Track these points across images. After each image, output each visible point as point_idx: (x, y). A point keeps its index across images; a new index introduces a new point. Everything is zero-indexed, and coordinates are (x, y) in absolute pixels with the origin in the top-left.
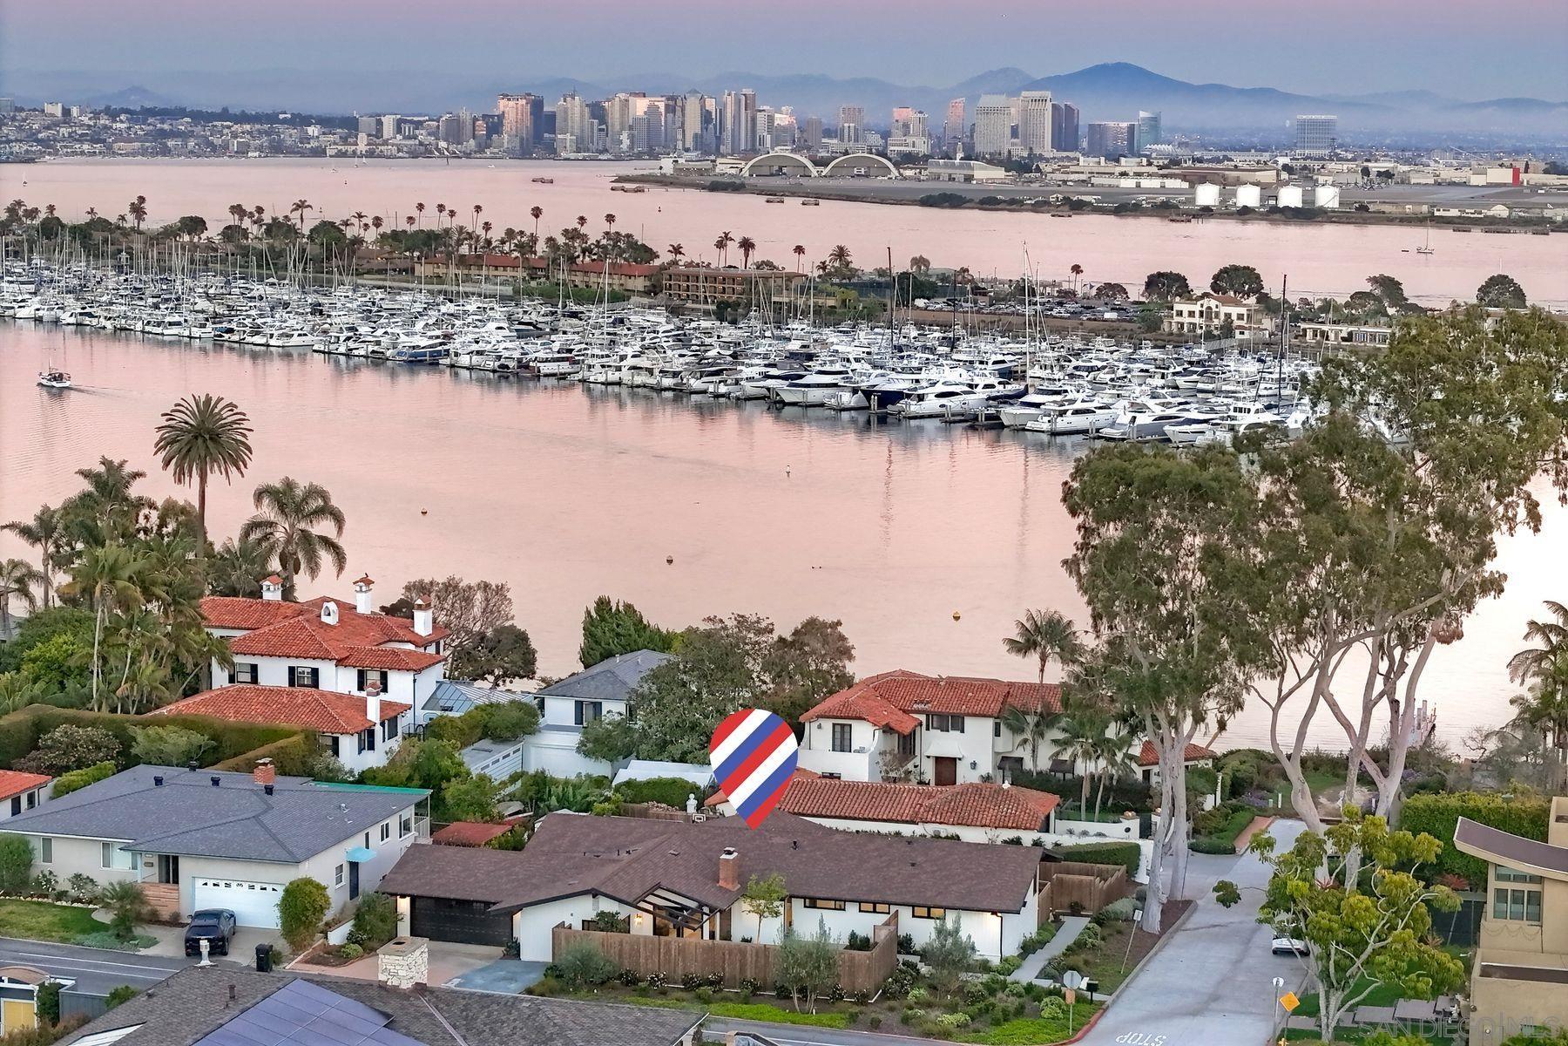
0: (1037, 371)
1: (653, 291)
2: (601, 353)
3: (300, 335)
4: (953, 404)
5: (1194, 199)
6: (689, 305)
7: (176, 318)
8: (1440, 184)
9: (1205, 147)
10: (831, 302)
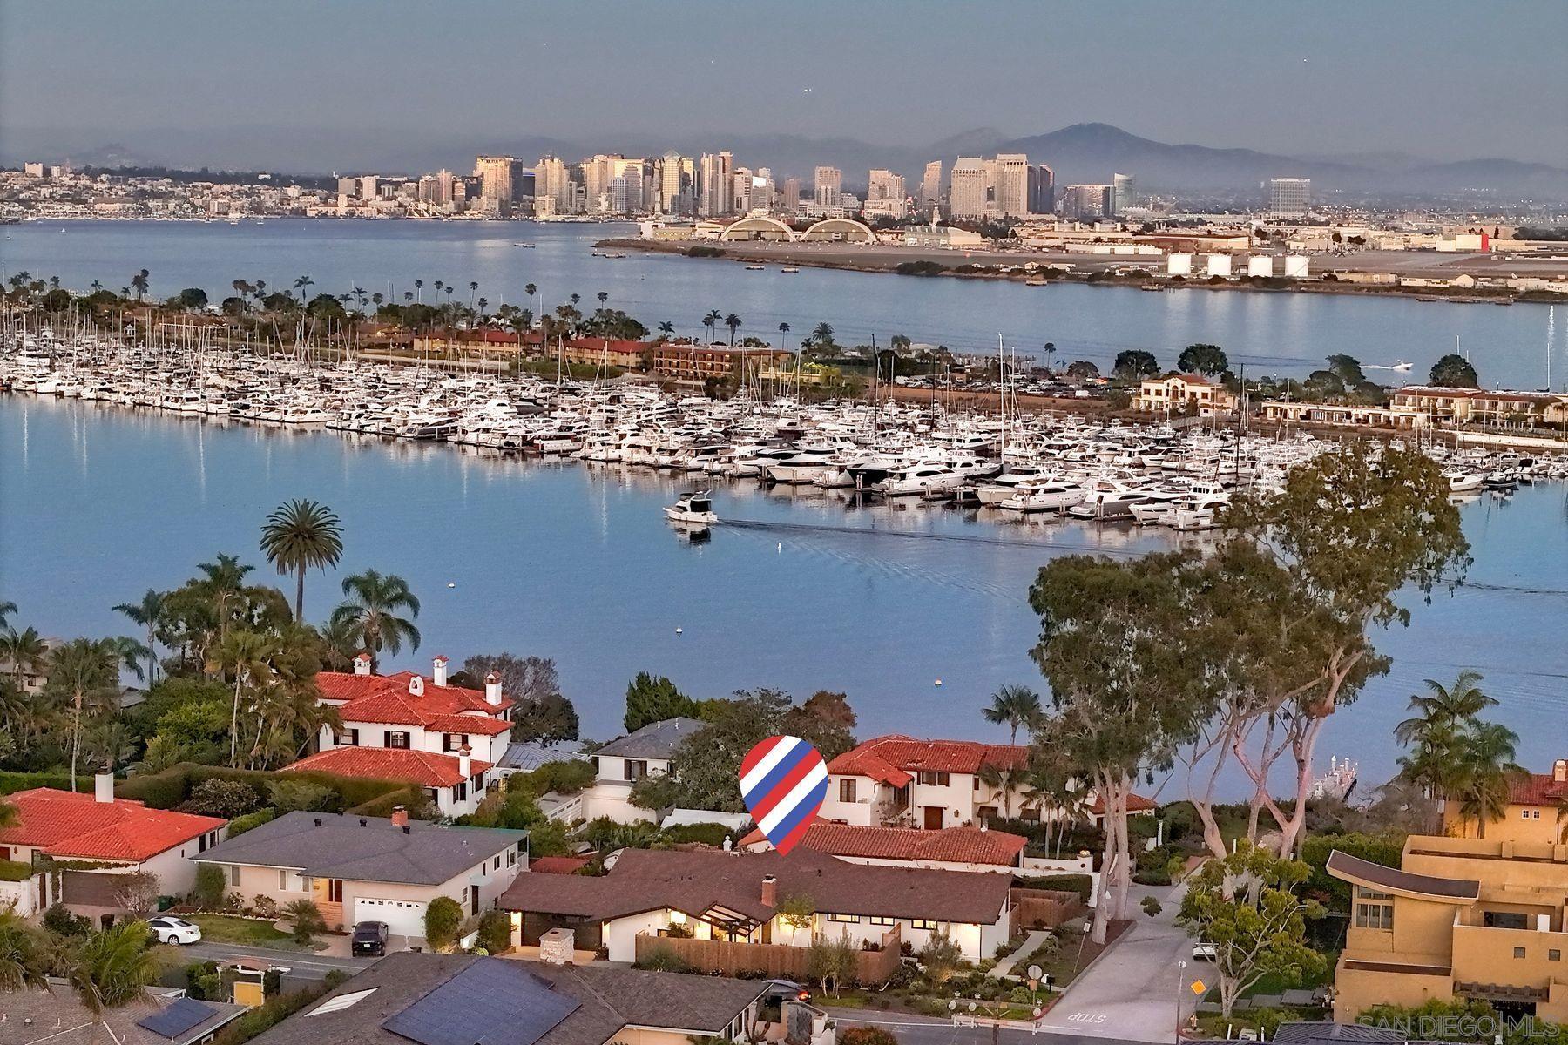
0: (1012, 449)
1: (644, 366)
2: (601, 432)
3: (313, 412)
4: (933, 483)
5: (1167, 267)
6: (680, 381)
7: (194, 395)
8: (1410, 250)
9: (1179, 208)
10: (815, 379)
